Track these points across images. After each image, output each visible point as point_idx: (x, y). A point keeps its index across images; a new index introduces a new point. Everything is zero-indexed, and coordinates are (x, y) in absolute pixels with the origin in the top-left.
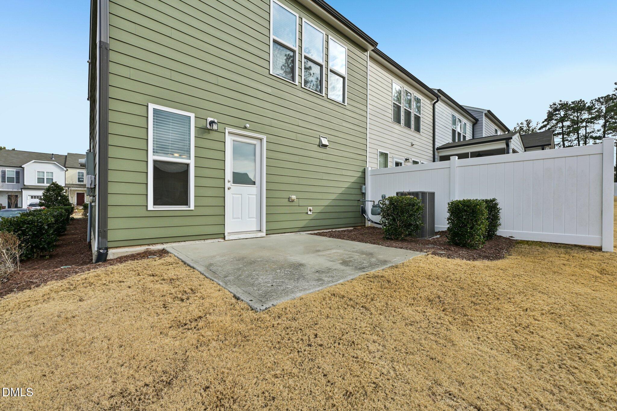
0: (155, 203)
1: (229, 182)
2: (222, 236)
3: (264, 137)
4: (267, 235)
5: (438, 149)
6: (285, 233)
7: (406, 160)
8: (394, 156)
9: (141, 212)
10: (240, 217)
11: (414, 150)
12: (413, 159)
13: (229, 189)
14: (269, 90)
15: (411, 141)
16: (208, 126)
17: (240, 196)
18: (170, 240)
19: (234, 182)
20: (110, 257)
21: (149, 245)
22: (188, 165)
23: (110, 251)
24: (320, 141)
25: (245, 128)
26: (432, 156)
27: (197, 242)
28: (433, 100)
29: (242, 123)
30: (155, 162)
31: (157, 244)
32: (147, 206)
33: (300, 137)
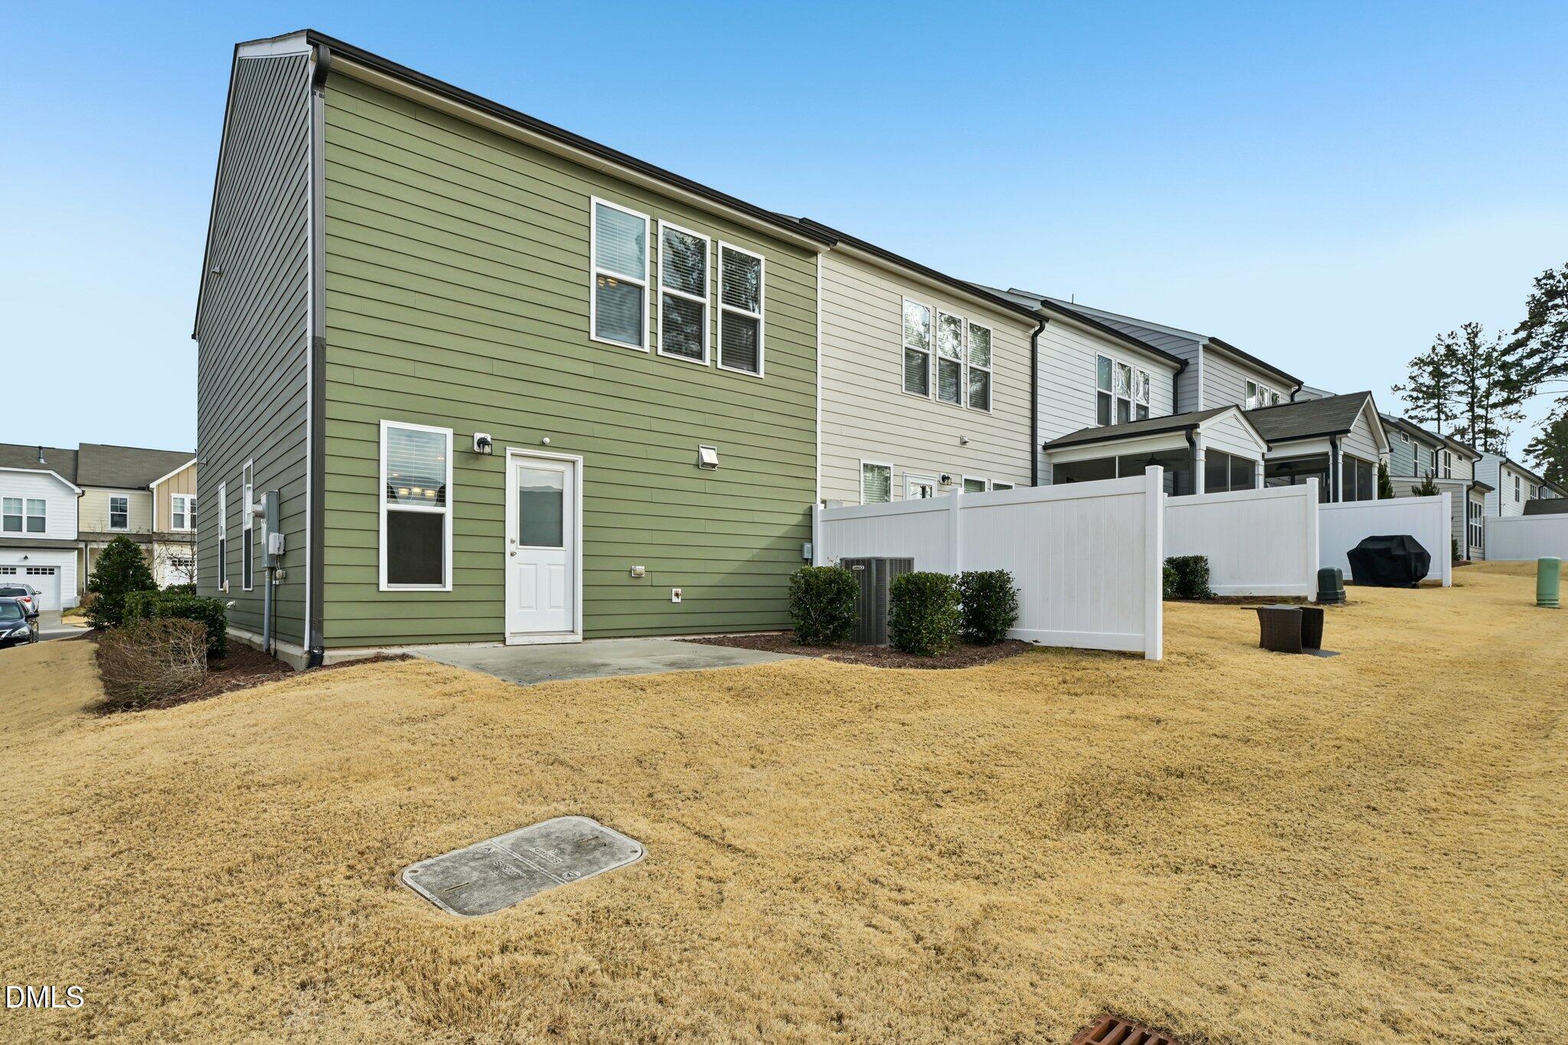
0: (391, 580)
1: (513, 542)
2: (500, 637)
3: (580, 459)
4: (584, 639)
5: (1046, 447)
6: (622, 637)
7: (945, 478)
8: (908, 471)
9: (368, 593)
10: (534, 606)
11: (971, 454)
12: (964, 477)
13: (512, 555)
14: (588, 370)
15: (959, 433)
16: (476, 448)
17: (533, 567)
18: (415, 640)
19: (522, 543)
20: (326, 662)
21: (380, 646)
22: (440, 517)
23: (327, 653)
24: (700, 456)
25: (543, 444)
26: (1029, 465)
27: (457, 646)
28: (1034, 327)
29: (535, 437)
30: (391, 514)
31: (393, 645)
32: (378, 584)
33: (653, 453)
